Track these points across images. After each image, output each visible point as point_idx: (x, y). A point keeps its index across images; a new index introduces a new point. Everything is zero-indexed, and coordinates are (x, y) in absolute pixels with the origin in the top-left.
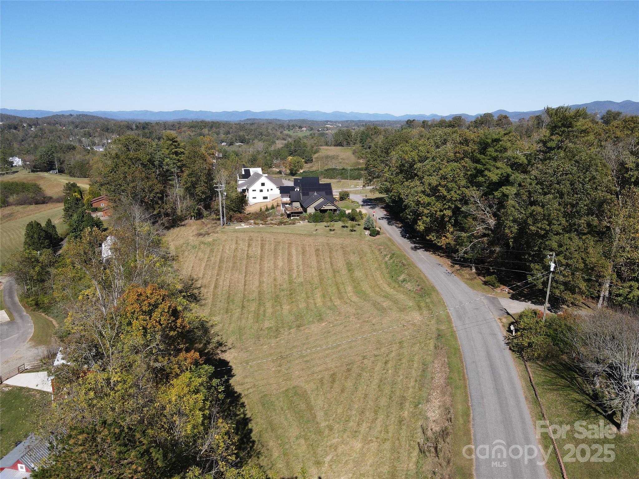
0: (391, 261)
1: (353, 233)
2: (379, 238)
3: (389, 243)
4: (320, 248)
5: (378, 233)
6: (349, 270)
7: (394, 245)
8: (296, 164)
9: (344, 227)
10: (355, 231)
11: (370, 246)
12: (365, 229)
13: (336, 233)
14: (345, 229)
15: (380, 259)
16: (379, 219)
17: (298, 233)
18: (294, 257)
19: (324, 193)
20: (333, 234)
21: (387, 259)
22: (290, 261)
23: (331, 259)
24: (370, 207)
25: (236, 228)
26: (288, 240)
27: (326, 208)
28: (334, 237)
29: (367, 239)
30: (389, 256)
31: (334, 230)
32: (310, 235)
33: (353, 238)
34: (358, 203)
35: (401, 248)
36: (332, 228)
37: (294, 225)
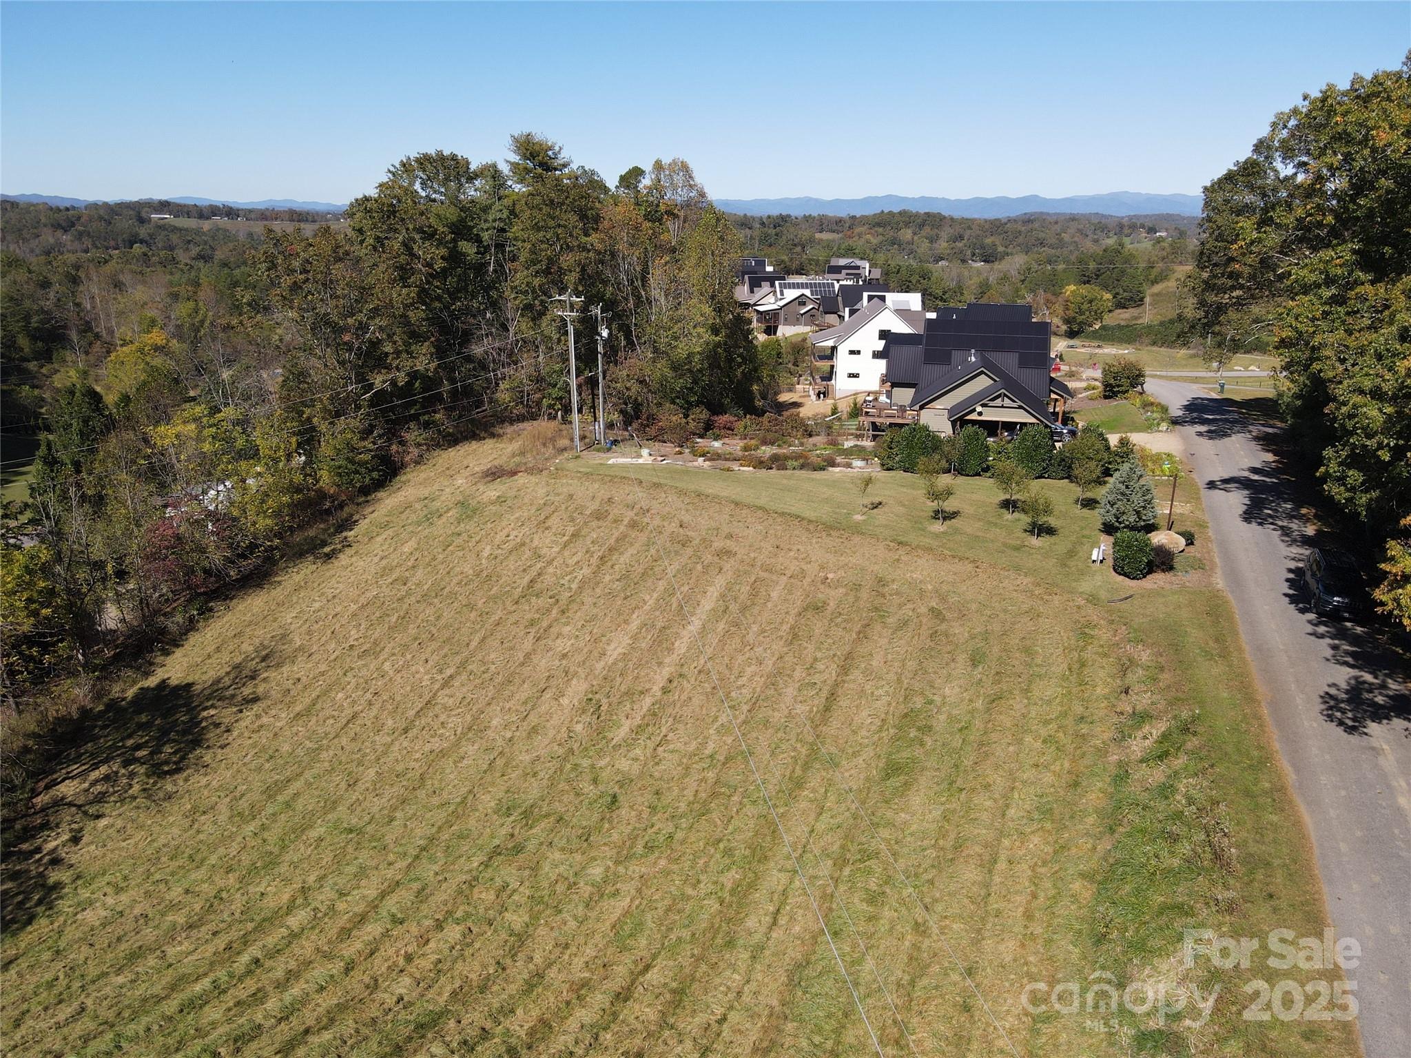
0: (1157, 775)
1: (1035, 541)
2: (1159, 593)
3: (1195, 635)
4: (834, 596)
5: (1162, 561)
6: (892, 769)
7: (1224, 655)
8: (1085, 306)
9: (1007, 505)
10: (1050, 531)
11: (1084, 633)
12: (1109, 529)
13: (956, 531)
14: (1008, 516)
15: (1102, 733)
16: (1212, 485)
17: (794, 510)
18: (695, 625)
19: (1009, 361)
20: (937, 536)
21: (1139, 746)
22: (662, 640)
23: (844, 670)
24: (1203, 428)
25: (610, 462)
26: (730, 536)
27: (990, 415)
28: (929, 549)
29: (1086, 586)
30: (1156, 730)
31: (954, 515)
32: (829, 528)
33: (1018, 569)
34: (1164, 409)
35: (1261, 689)
36: (949, 505)
37: (818, 475)
